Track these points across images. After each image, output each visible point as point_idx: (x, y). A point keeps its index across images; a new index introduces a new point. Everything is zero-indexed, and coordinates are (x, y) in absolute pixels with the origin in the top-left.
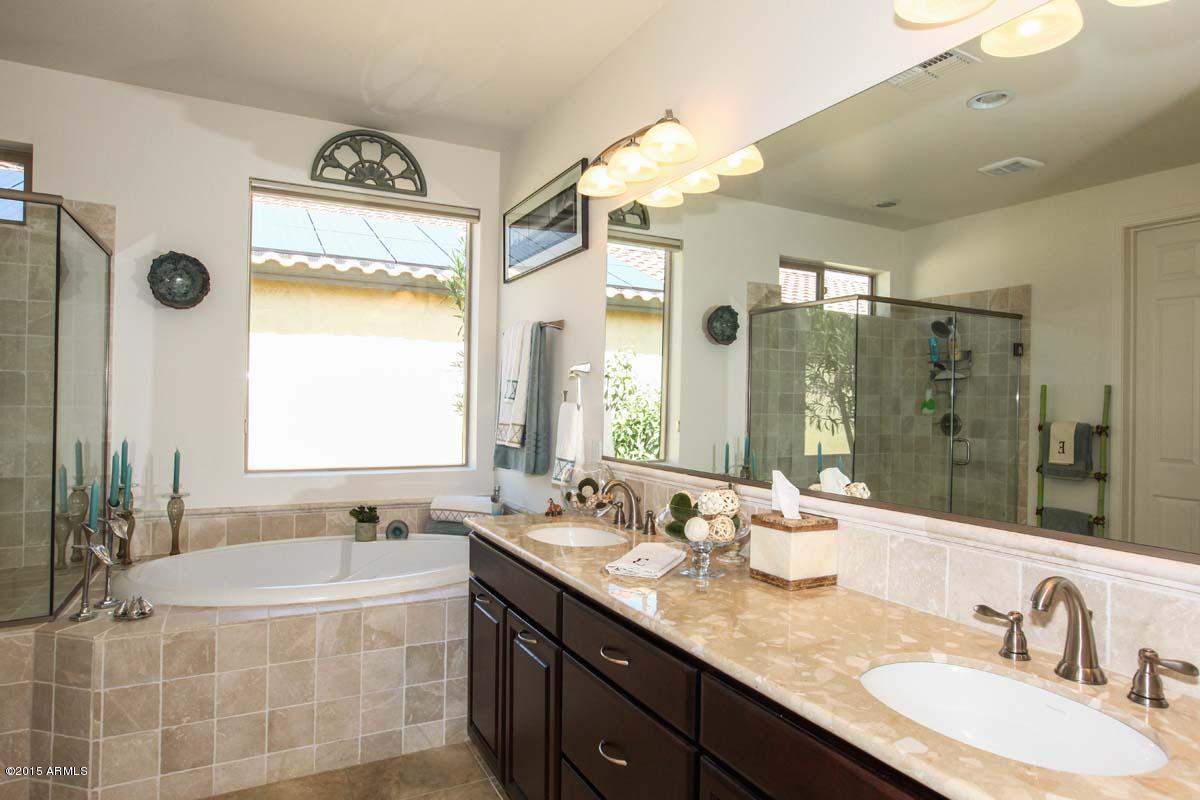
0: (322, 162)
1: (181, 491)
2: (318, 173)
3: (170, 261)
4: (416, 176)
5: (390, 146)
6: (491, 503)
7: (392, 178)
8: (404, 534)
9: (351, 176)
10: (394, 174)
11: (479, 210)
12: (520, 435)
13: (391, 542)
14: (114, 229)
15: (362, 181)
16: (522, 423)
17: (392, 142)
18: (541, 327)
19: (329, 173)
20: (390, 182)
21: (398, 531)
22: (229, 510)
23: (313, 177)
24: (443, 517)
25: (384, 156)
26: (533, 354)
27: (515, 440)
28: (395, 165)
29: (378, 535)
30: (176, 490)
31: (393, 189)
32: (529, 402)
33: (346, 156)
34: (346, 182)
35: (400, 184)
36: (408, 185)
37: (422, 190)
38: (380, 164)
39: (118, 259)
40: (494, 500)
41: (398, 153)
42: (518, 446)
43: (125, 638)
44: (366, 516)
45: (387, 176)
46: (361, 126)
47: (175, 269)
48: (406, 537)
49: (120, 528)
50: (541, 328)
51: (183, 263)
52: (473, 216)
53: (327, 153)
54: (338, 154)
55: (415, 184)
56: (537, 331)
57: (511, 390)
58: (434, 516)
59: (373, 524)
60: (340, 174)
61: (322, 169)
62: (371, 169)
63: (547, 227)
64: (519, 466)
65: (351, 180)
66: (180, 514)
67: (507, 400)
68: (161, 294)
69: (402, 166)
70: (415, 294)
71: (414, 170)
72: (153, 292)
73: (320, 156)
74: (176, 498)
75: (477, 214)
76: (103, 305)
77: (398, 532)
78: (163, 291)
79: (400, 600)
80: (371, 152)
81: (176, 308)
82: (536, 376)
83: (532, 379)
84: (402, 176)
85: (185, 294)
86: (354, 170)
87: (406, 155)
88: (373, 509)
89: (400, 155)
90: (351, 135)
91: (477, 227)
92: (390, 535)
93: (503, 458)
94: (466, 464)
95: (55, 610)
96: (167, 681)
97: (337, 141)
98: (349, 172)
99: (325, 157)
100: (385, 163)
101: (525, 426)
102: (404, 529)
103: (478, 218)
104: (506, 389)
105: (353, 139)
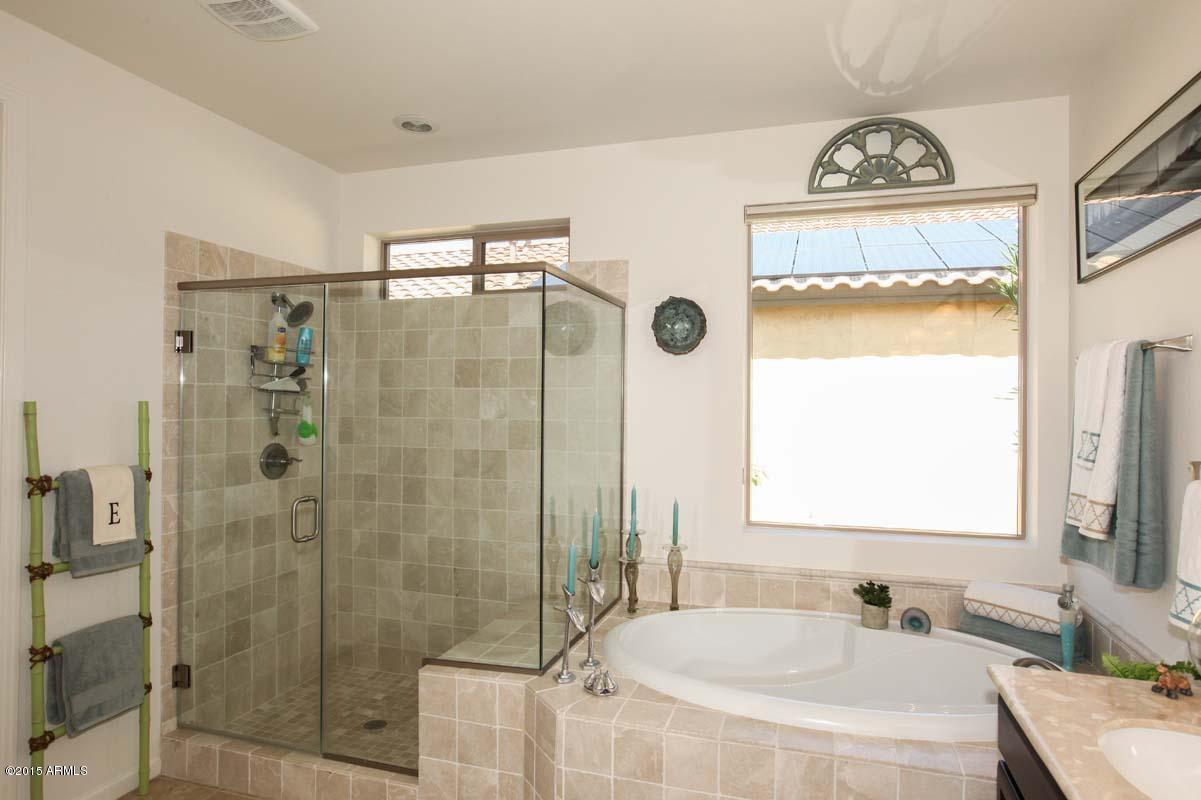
0: (820, 170)
1: (679, 542)
2: (816, 184)
3: (671, 306)
4: (939, 160)
5: (904, 130)
6: (1058, 608)
7: (907, 170)
8: (925, 628)
9: (854, 179)
10: (908, 164)
11: (1035, 186)
12: (1105, 520)
13: (906, 635)
14: (627, 281)
15: (868, 183)
16: (1110, 501)
17: (904, 124)
18: (1146, 348)
19: (831, 181)
20: (904, 176)
21: (916, 622)
22: (726, 567)
23: (811, 191)
24: (982, 612)
25: (895, 145)
26: (1129, 392)
27: (1096, 526)
28: (910, 152)
29: (891, 622)
30: (675, 542)
31: (909, 183)
32: (1123, 469)
33: (848, 157)
34: (850, 187)
35: (917, 175)
36: (930, 174)
37: (948, 176)
38: (890, 156)
39: (630, 311)
40: (1063, 605)
41: (913, 137)
42: (1101, 537)
43: (582, 720)
44: (875, 595)
45: (900, 168)
46: (863, 116)
47: (677, 314)
48: (928, 632)
49: (598, 591)
50: (1145, 351)
51: (683, 307)
52: (1025, 196)
53: (826, 159)
54: (838, 157)
55: (938, 169)
56: (1135, 358)
57: (1088, 447)
58: (969, 608)
59: (882, 609)
60: (840, 180)
61: (821, 179)
62: (879, 165)
63: (1151, 188)
64: (1107, 565)
65: (856, 183)
66: (679, 566)
67: (1081, 462)
68: (663, 341)
69: (921, 151)
70: (959, 305)
71: (936, 153)
72: (657, 340)
73: (819, 163)
74: (675, 550)
75: (1033, 192)
76: (619, 356)
77: (916, 624)
78: (667, 337)
79: (892, 755)
80: (878, 144)
81: (676, 354)
82: (1136, 428)
83: (1127, 433)
84: (919, 164)
85: (686, 338)
86: (858, 171)
87: (924, 136)
88: (884, 589)
89: (917, 139)
90: (853, 130)
91: (1035, 211)
92: (906, 625)
93: (1076, 545)
94: (1022, 537)
95: (543, 665)
96: (619, 778)
97: (836, 143)
98: (851, 174)
99: (824, 164)
100: (897, 154)
101: (1114, 507)
102: (924, 620)
103: (1035, 196)
104: (1082, 446)
105: (854, 135)
